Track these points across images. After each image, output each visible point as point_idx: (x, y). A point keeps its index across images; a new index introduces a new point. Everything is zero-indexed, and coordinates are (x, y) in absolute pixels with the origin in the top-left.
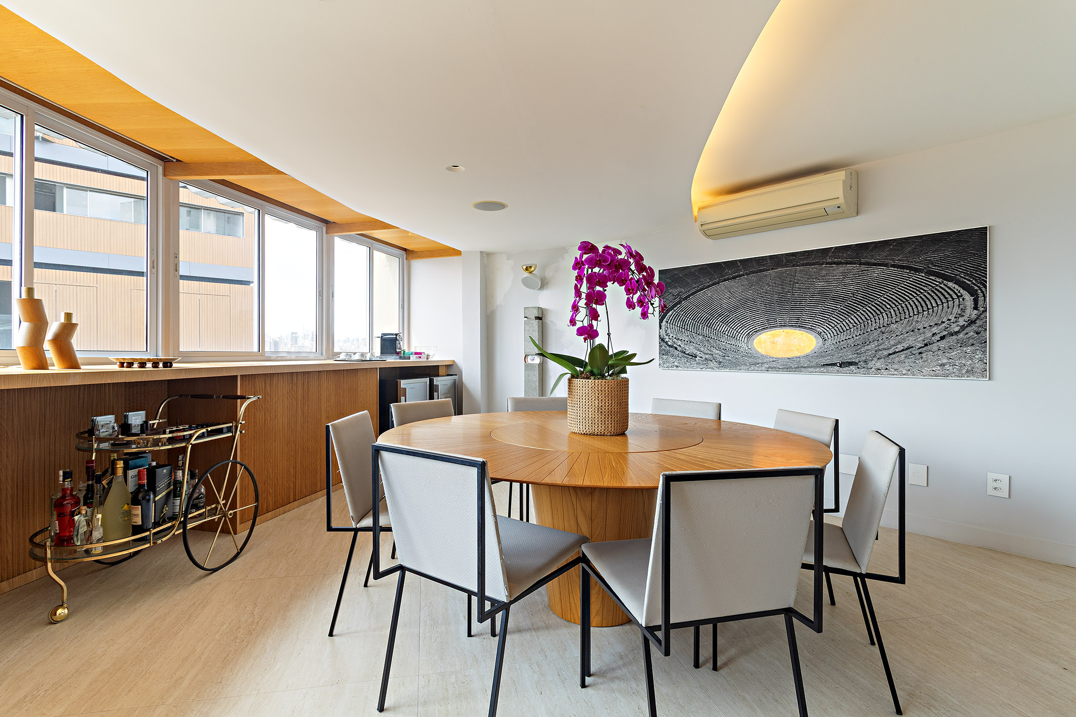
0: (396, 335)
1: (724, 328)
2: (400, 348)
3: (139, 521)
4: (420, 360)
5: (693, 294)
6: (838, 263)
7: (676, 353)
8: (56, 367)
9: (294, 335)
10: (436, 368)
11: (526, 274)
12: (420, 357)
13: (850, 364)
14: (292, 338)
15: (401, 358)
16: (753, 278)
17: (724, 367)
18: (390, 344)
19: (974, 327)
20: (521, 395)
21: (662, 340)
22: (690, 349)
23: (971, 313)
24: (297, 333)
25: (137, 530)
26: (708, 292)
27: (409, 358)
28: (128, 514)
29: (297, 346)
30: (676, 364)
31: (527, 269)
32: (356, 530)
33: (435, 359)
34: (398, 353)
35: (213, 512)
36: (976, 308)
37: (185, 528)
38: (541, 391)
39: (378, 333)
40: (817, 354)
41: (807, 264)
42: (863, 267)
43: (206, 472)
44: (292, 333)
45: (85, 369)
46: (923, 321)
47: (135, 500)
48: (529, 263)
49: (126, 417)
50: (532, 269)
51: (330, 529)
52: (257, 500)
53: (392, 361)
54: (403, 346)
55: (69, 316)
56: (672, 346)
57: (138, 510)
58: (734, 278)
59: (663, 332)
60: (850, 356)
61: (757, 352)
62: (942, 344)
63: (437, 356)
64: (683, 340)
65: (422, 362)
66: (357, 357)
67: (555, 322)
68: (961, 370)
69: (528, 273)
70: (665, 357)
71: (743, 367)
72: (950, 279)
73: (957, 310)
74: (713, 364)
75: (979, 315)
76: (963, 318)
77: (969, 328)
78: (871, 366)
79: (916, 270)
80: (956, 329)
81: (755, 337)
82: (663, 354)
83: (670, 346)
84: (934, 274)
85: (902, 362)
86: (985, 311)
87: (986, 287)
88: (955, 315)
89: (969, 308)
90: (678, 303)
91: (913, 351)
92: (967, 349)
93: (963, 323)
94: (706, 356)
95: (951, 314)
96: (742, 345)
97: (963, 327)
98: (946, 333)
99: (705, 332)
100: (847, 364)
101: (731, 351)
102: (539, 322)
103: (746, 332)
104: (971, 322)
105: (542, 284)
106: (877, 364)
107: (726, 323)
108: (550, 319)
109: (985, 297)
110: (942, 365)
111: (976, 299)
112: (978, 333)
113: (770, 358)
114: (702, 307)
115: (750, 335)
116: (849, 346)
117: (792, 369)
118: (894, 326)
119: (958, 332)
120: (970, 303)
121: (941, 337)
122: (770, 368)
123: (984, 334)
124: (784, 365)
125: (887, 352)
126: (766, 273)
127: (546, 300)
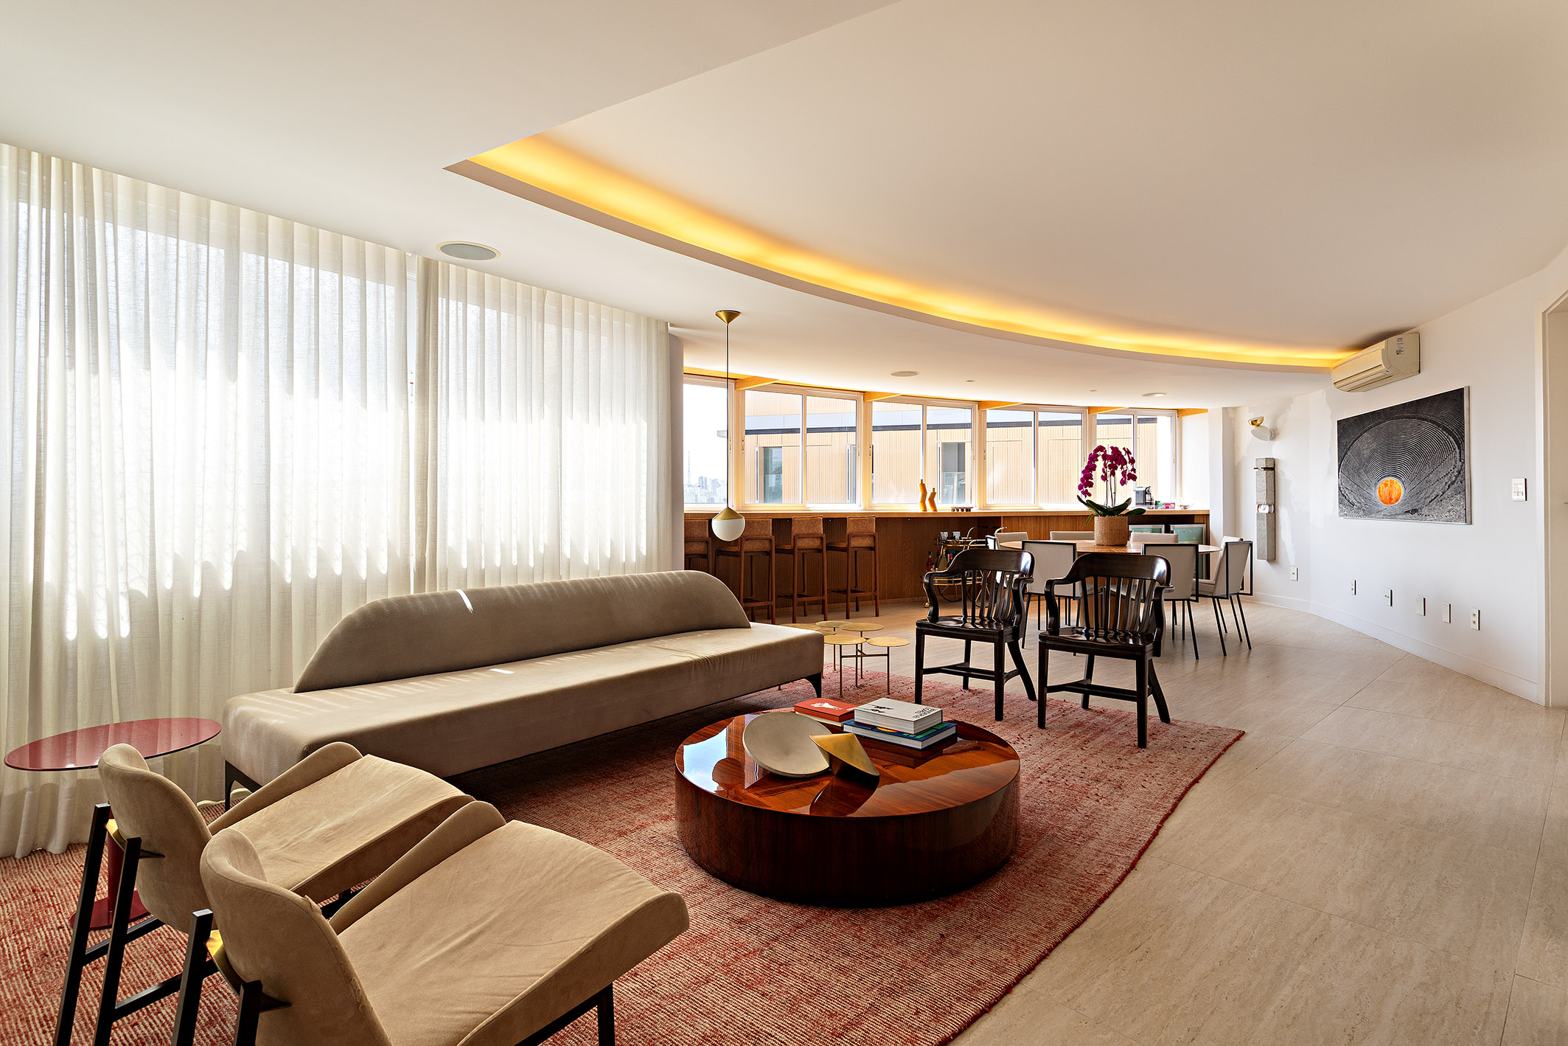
0: (1146, 488)
1: (1366, 478)
2: (1151, 500)
5: (1351, 445)
6: (1409, 417)
7: (1347, 503)
8: (930, 509)
11: (1254, 428)
12: (1169, 507)
16: (1377, 430)
17: (1366, 516)
19: (1461, 478)
22: (1352, 500)
23: (1460, 464)
26: (1358, 444)
30: (1346, 514)
31: (1253, 423)
36: (1461, 459)
40: (1404, 502)
41: (1398, 418)
42: (1420, 422)
46: (1441, 472)
48: (1255, 417)
50: (1258, 422)
58: (1369, 430)
59: (1340, 484)
60: (1416, 506)
61: (1380, 501)
62: (1449, 493)
64: (1350, 490)
67: (1284, 472)
68: (1456, 516)
69: (1254, 426)
70: (1341, 505)
71: (1374, 515)
72: (1450, 433)
73: (1453, 462)
74: (1361, 512)
75: (1462, 466)
76: (1456, 469)
77: (1458, 478)
78: (1423, 513)
79: (1438, 425)
80: (1454, 479)
81: (1378, 486)
82: (1340, 503)
83: (1343, 495)
84: (1445, 429)
85: (1434, 509)
86: (1464, 463)
87: (1464, 441)
88: (1453, 466)
89: (1458, 460)
90: (1346, 453)
91: (1439, 499)
92: (1458, 496)
93: (1456, 473)
94: (1359, 505)
95: (1451, 465)
96: (1373, 494)
97: (1456, 477)
98: (1450, 482)
99: (1357, 481)
100: (1414, 511)
101: (1368, 499)
102: (1271, 472)
103: (1374, 481)
104: (1459, 473)
105: (1274, 435)
106: (1425, 511)
107: (1366, 472)
108: (1280, 469)
109: (1464, 450)
110: (1449, 511)
111: (1460, 452)
112: (1461, 482)
113: (1385, 506)
114: (1356, 458)
115: (1376, 484)
116: (1415, 494)
117: (1393, 516)
118: (1431, 476)
119: (1454, 481)
120: (1458, 455)
121: (1449, 486)
122: (1384, 515)
123: (1463, 483)
124: (1389, 513)
125: (1429, 500)
126: (1381, 425)
127: (1276, 451)
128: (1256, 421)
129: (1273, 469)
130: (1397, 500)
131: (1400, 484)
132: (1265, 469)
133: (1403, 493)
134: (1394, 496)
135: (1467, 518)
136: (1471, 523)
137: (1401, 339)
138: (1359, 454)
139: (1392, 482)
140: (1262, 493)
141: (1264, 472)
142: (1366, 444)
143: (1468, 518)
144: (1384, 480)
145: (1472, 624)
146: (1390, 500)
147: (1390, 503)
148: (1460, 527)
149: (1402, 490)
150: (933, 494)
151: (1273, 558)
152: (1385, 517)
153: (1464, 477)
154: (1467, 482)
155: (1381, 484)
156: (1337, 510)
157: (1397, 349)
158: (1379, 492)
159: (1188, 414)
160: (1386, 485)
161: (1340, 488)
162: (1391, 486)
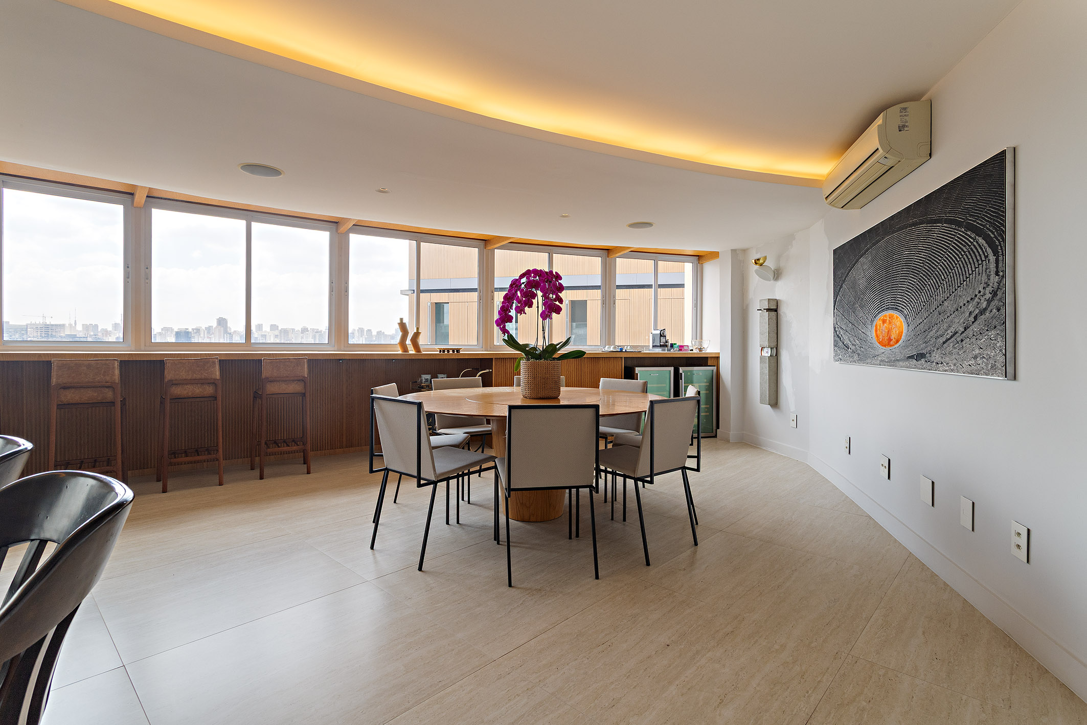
1: (862, 313)
5: (847, 275)
6: (915, 224)
7: (840, 343)
8: (412, 351)
13: (922, 355)
16: (873, 251)
17: (861, 360)
19: (996, 301)
22: (847, 342)
23: (994, 280)
26: (853, 272)
30: (840, 356)
31: (756, 262)
36: (997, 273)
40: (906, 344)
41: (900, 229)
42: (929, 227)
46: (963, 295)
50: (761, 261)
58: (865, 253)
59: (835, 321)
60: (923, 347)
61: (876, 343)
62: (975, 328)
64: (843, 329)
67: (786, 313)
68: (987, 365)
69: (757, 266)
70: (836, 348)
71: (869, 361)
72: (979, 232)
73: (984, 278)
74: (856, 357)
75: (999, 283)
76: (989, 289)
77: (993, 303)
78: (933, 359)
79: (959, 224)
80: (984, 305)
81: (874, 324)
82: (835, 346)
83: (838, 336)
84: (970, 227)
85: (951, 353)
86: (1004, 277)
87: (1004, 240)
88: (982, 285)
89: (993, 273)
90: (841, 287)
91: (958, 337)
92: (992, 334)
93: (988, 296)
94: (853, 348)
95: (981, 283)
96: (869, 333)
97: (989, 302)
98: (977, 311)
99: (852, 319)
100: (920, 356)
101: (864, 340)
102: (774, 313)
103: (870, 317)
104: (994, 293)
105: (777, 275)
106: (936, 356)
107: (862, 307)
108: (783, 310)
109: (1004, 255)
110: (975, 357)
111: (997, 260)
112: (998, 310)
113: (882, 349)
114: (851, 290)
115: (872, 321)
116: (921, 333)
117: (892, 362)
118: (946, 303)
119: (985, 309)
120: (992, 266)
121: (976, 318)
122: (881, 361)
123: (1003, 311)
124: (888, 358)
125: (941, 340)
126: (879, 244)
127: (780, 291)
128: (758, 260)
129: (776, 310)
130: (897, 341)
131: (902, 319)
132: (768, 310)
133: (905, 331)
134: (893, 337)
135: (1008, 369)
136: (1015, 378)
137: (905, 109)
138: (854, 285)
139: (891, 317)
140: (765, 335)
141: (767, 314)
142: (863, 270)
143: (1010, 369)
144: (881, 316)
145: (1015, 551)
146: (888, 342)
147: (889, 344)
149: (905, 326)
150: (417, 334)
151: (775, 403)
152: (882, 363)
154: (1009, 309)
155: (878, 321)
156: (833, 354)
157: (901, 124)
158: (876, 331)
159: (707, 261)
160: (884, 321)
161: (835, 328)
162: (890, 323)
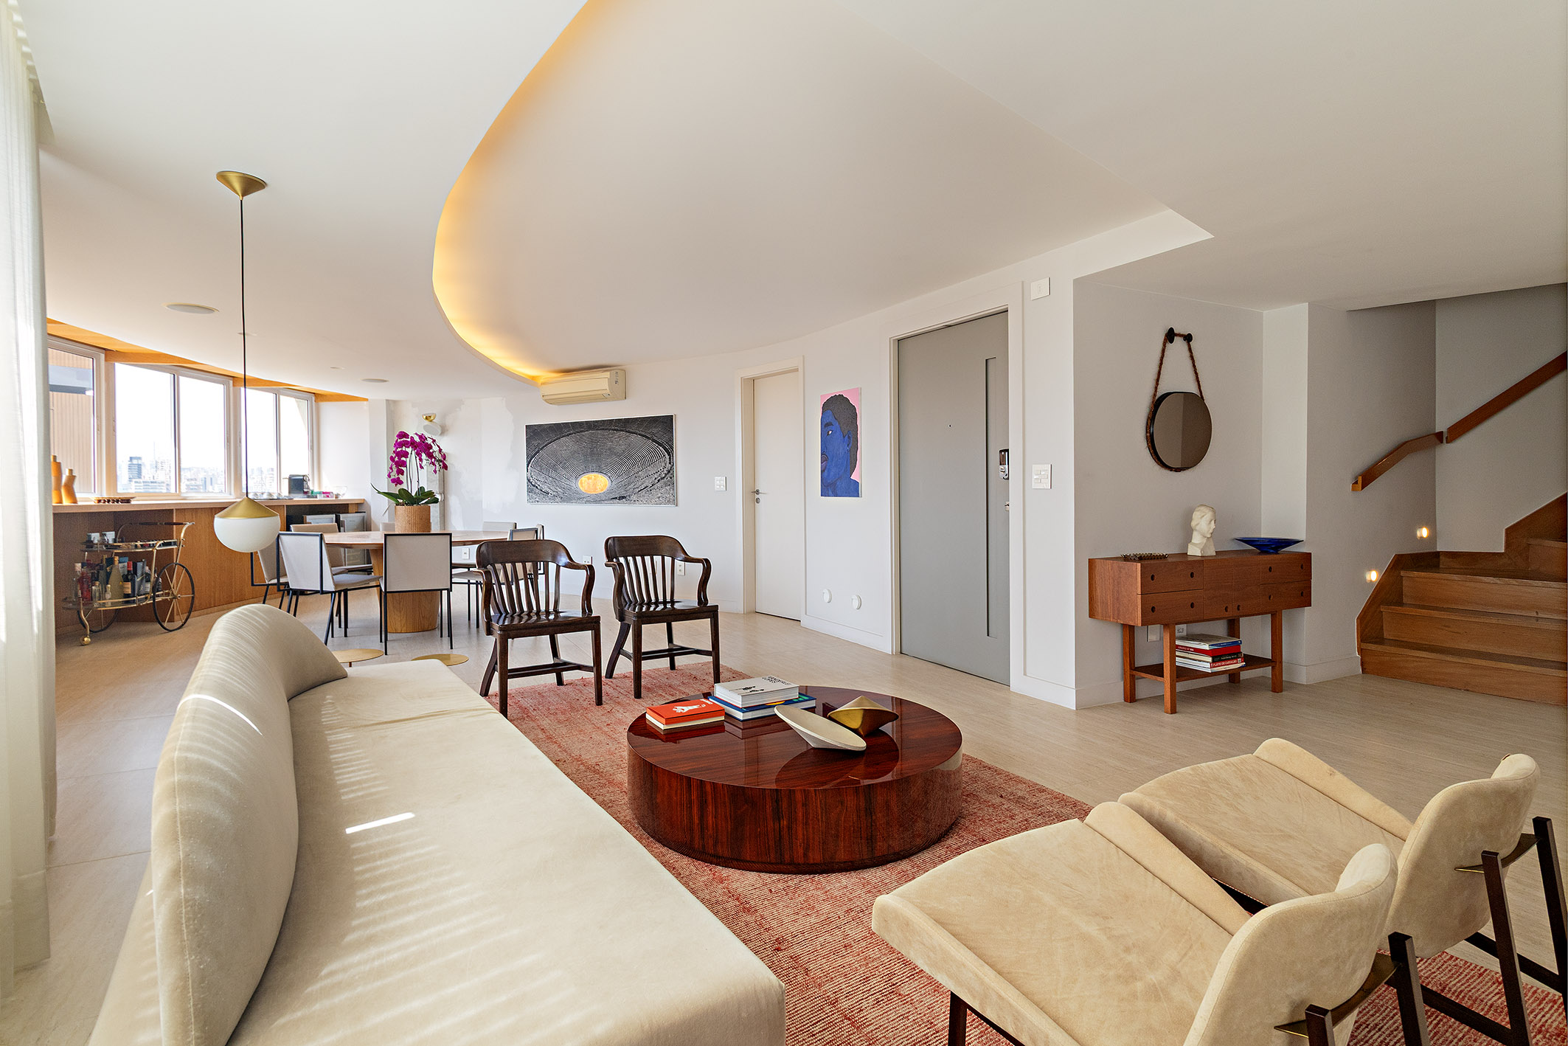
0: (304, 476)
1: (564, 472)
2: (308, 488)
3: (129, 591)
4: (328, 499)
5: (546, 445)
6: (617, 430)
7: (537, 491)
8: (66, 502)
9: (135, 462)
10: (347, 505)
11: (427, 422)
12: (328, 496)
13: (624, 497)
14: (130, 467)
15: (308, 497)
16: (578, 436)
17: (564, 501)
18: (297, 484)
19: (669, 475)
20: (387, 521)
21: (529, 480)
22: (545, 488)
23: (669, 466)
24: (140, 458)
25: (127, 596)
26: (554, 445)
27: (316, 497)
28: (122, 588)
29: (141, 480)
30: (537, 499)
31: (426, 418)
32: (268, 585)
33: (345, 498)
34: (306, 493)
35: (168, 594)
36: (670, 463)
37: (154, 600)
38: (442, 525)
39: (286, 473)
40: (610, 491)
41: (603, 429)
42: (628, 434)
43: (164, 568)
44: (131, 458)
45: (79, 503)
46: (652, 470)
47: (126, 579)
48: (429, 412)
49: (90, 536)
50: (432, 418)
51: (253, 585)
52: (193, 593)
53: (299, 499)
54: (313, 486)
55: (71, 471)
56: (534, 486)
57: (129, 585)
58: (568, 435)
59: (529, 475)
60: (624, 493)
61: (581, 491)
62: (659, 485)
63: (347, 495)
64: (541, 481)
65: (331, 500)
66: (265, 496)
67: (454, 464)
68: (663, 500)
70: (530, 494)
71: (573, 501)
72: (658, 443)
73: (663, 464)
74: (558, 499)
75: (671, 467)
76: (666, 469)
78: (632, 499)
79: (647, 438)
80: (663, 475)
81: (580, 479)
82: (529, 491)
84: (653, 440)
85: (643, 496)
86: (673, 465)
87: (672, 449)
88: (663, 467)
89: (667, 463)
90: (537, 452)
91: (648, 489)
92: (666, 487)
94: (552, 492)
95: (661, 466)
96: (570, 485)
97: (666, 475)
98: (660, 478)
99: (551, 476)
100: (622, 498)
101: (567, 489)
103: (572, 476)
104: (668, 471)
105: (443, 430)
106: (635, 497)
107: (565, 468)
108: (450, 461)
109: (673, 457)
110: (659, 498)
111: (670, 458)
112: (670, 478)
113: (587, 494)
114: (548, 457)
115: (578, 479)
116: (622, 486)
117: (596, 502)
118: (639, 473)
119: (663, 477)
120: (668, 460)
121: (659, 480)
122: (586, 501)
123: (672, 478)
124: (594, 499)
125: (638, 490)
126: (584, 433)
128: (430, 416)
130: (602, 490)
131: (606, 478)
133: (608, 484)
134: (598, 487)
135: (674, 501)
136: (677, 505)
137: (617, 373)
138: (553, 453)
139: (595, 476)
140: (435, 483)
142: (566, 446)
144: (586, 475)
146: (593, 490)
148: (670, 508)
149: (608, 482)
150: (72, 478)
152: (588, 502)
153: (672, 474)
154: (675, 478)
155: (583, 478)
156: (526, 496)
157: (616, 380)
158: (582, 483)
159: (328, 400)
160: (589, 478)
162: (595, 479)
